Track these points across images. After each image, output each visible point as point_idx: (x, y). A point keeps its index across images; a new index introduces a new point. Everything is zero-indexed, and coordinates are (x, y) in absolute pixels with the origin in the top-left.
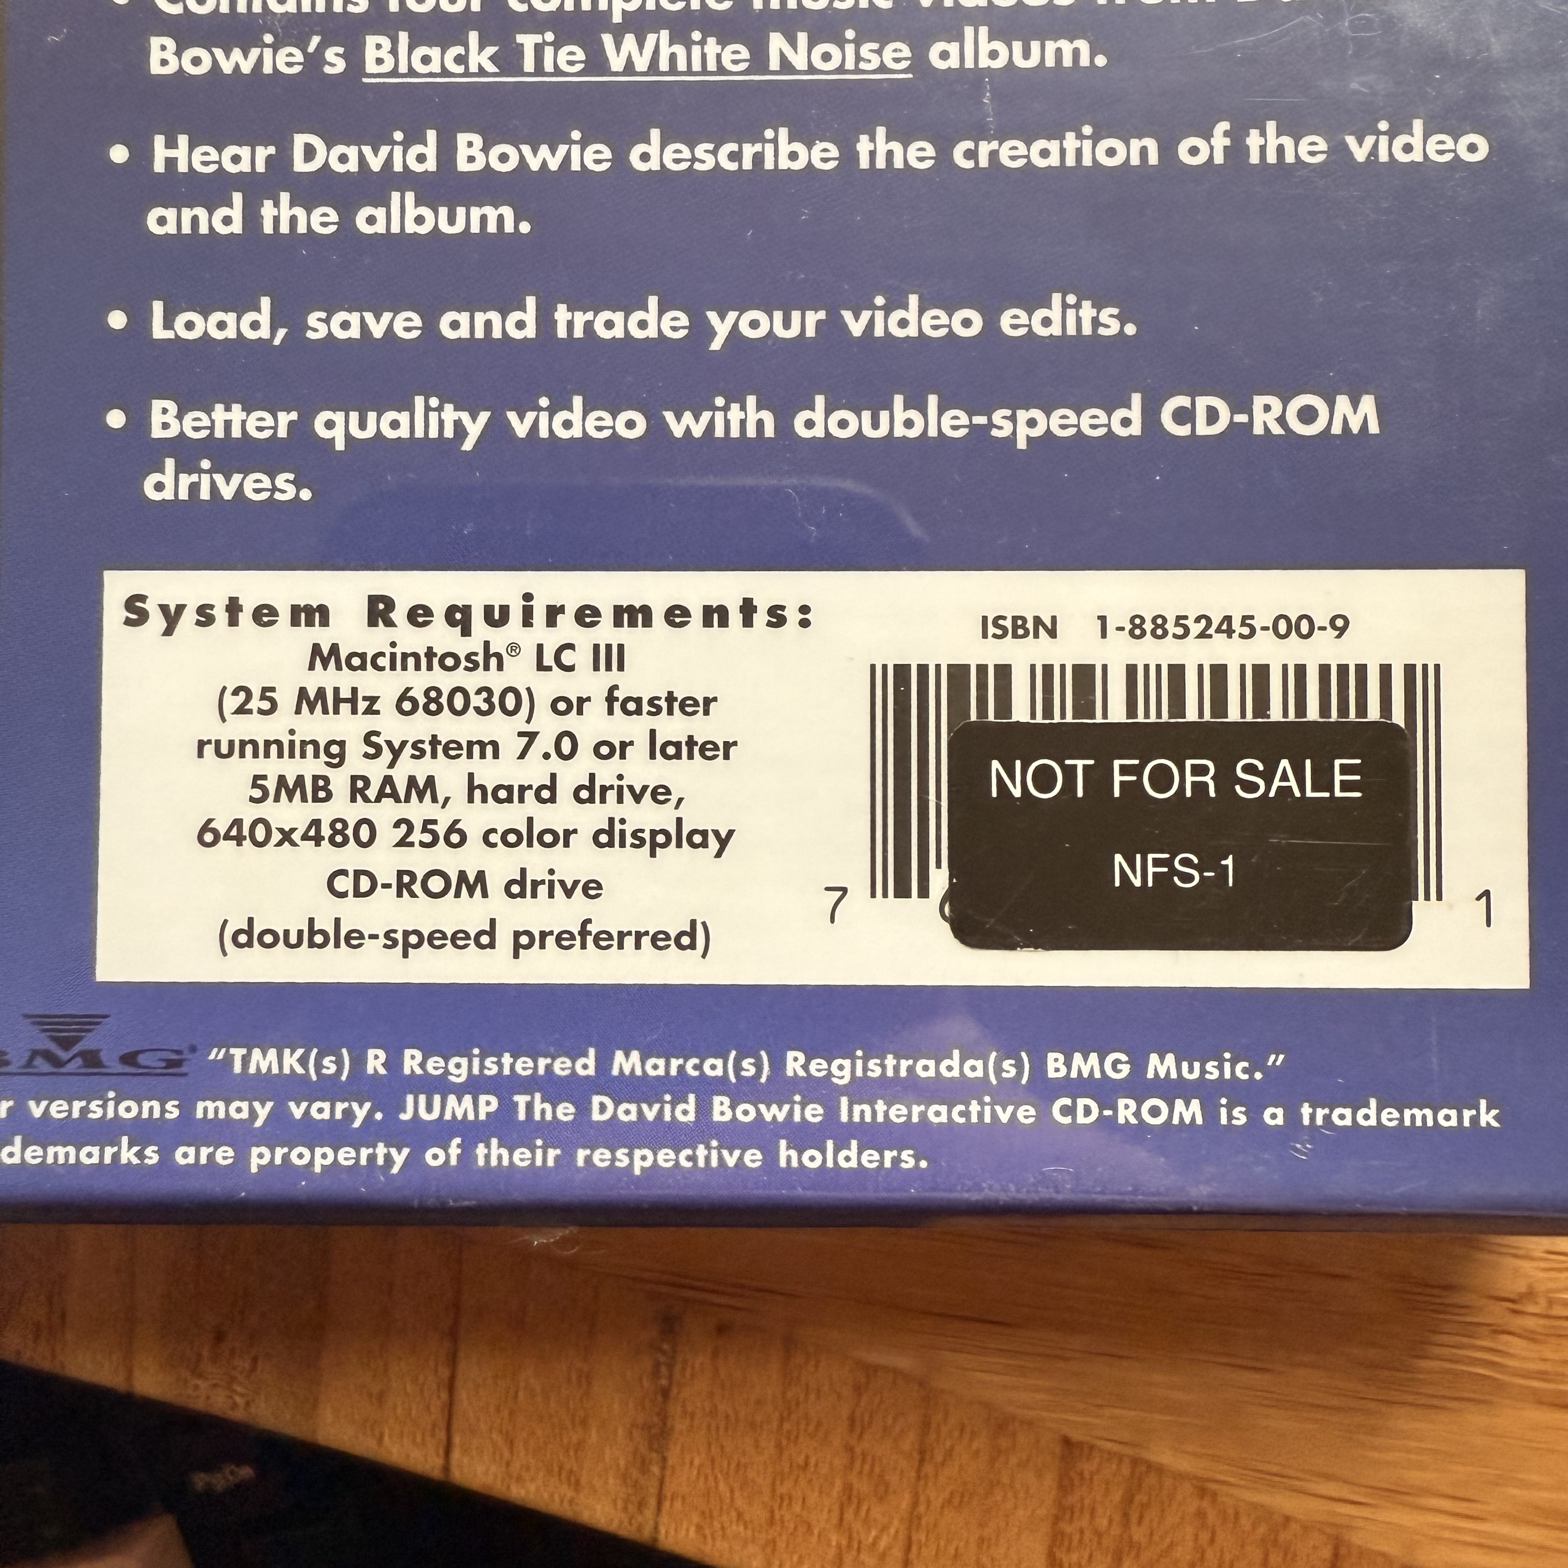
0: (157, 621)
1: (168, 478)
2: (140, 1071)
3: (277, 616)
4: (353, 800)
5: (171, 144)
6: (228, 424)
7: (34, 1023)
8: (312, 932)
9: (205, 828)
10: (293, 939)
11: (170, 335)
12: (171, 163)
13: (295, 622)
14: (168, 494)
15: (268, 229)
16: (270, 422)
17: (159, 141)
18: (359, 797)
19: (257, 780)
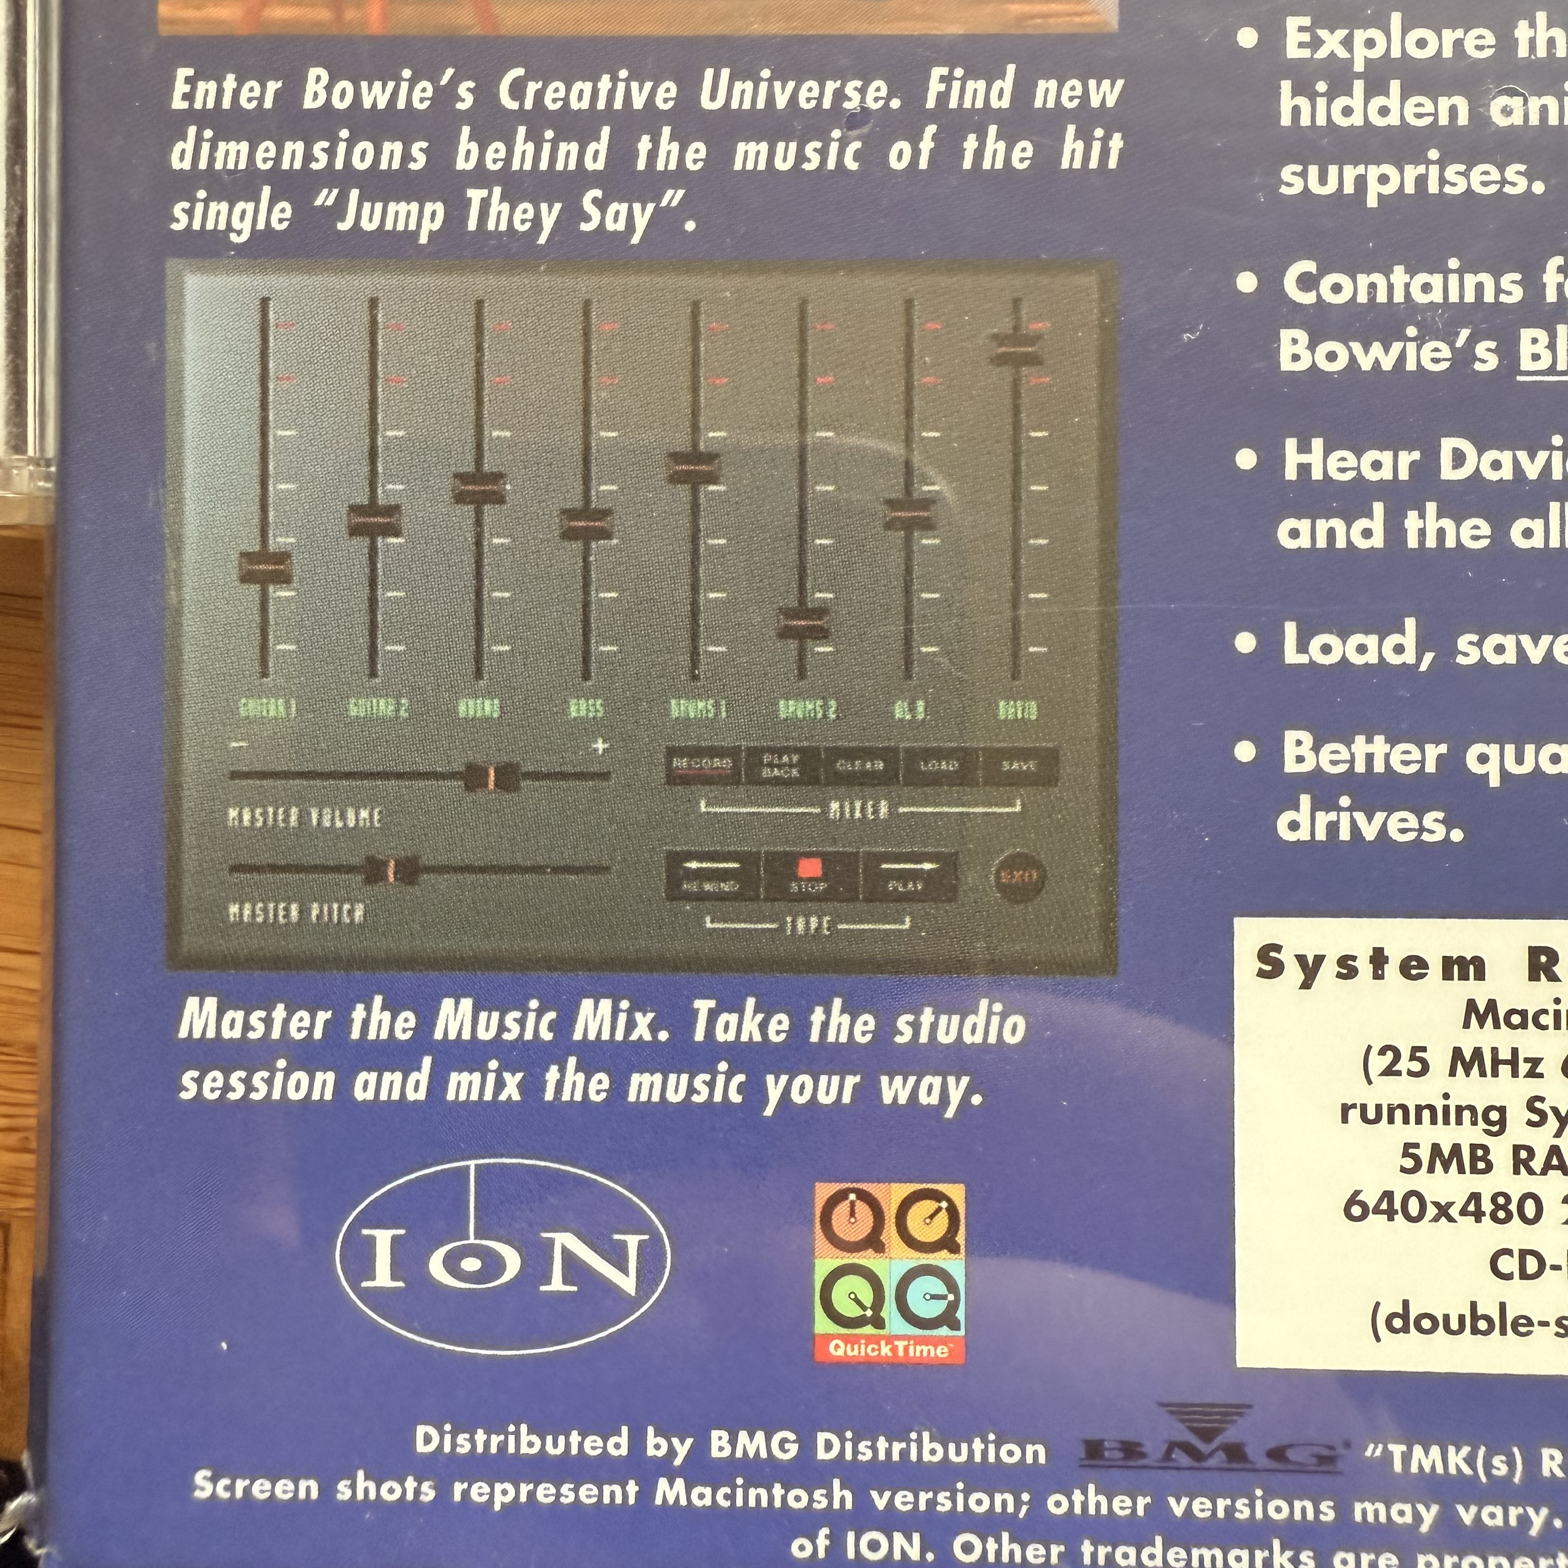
0: (1293, 974)
1: (1303, 815)
2: (1290, 1467)
3: (1428, 968)
4: (1516, 1172)
5: (1304, 448)
6: (1370, 758)
7: (1171, 1412)
8: (1475, 1317)
9: (1353, 1200)
10: (1454, 1325)
11: (1303, 659)
12: (1304, 469)
13: (1447, 975)
14: (1303, 834)
15: (1412, 542)
16: (1416, 755)
17: (1291, 444)
18: (1522, 1168)
19: (1408, 1149)
